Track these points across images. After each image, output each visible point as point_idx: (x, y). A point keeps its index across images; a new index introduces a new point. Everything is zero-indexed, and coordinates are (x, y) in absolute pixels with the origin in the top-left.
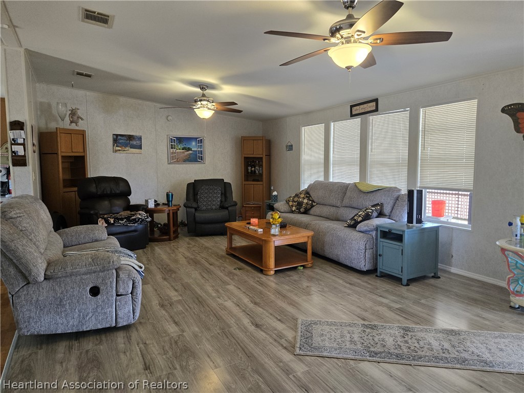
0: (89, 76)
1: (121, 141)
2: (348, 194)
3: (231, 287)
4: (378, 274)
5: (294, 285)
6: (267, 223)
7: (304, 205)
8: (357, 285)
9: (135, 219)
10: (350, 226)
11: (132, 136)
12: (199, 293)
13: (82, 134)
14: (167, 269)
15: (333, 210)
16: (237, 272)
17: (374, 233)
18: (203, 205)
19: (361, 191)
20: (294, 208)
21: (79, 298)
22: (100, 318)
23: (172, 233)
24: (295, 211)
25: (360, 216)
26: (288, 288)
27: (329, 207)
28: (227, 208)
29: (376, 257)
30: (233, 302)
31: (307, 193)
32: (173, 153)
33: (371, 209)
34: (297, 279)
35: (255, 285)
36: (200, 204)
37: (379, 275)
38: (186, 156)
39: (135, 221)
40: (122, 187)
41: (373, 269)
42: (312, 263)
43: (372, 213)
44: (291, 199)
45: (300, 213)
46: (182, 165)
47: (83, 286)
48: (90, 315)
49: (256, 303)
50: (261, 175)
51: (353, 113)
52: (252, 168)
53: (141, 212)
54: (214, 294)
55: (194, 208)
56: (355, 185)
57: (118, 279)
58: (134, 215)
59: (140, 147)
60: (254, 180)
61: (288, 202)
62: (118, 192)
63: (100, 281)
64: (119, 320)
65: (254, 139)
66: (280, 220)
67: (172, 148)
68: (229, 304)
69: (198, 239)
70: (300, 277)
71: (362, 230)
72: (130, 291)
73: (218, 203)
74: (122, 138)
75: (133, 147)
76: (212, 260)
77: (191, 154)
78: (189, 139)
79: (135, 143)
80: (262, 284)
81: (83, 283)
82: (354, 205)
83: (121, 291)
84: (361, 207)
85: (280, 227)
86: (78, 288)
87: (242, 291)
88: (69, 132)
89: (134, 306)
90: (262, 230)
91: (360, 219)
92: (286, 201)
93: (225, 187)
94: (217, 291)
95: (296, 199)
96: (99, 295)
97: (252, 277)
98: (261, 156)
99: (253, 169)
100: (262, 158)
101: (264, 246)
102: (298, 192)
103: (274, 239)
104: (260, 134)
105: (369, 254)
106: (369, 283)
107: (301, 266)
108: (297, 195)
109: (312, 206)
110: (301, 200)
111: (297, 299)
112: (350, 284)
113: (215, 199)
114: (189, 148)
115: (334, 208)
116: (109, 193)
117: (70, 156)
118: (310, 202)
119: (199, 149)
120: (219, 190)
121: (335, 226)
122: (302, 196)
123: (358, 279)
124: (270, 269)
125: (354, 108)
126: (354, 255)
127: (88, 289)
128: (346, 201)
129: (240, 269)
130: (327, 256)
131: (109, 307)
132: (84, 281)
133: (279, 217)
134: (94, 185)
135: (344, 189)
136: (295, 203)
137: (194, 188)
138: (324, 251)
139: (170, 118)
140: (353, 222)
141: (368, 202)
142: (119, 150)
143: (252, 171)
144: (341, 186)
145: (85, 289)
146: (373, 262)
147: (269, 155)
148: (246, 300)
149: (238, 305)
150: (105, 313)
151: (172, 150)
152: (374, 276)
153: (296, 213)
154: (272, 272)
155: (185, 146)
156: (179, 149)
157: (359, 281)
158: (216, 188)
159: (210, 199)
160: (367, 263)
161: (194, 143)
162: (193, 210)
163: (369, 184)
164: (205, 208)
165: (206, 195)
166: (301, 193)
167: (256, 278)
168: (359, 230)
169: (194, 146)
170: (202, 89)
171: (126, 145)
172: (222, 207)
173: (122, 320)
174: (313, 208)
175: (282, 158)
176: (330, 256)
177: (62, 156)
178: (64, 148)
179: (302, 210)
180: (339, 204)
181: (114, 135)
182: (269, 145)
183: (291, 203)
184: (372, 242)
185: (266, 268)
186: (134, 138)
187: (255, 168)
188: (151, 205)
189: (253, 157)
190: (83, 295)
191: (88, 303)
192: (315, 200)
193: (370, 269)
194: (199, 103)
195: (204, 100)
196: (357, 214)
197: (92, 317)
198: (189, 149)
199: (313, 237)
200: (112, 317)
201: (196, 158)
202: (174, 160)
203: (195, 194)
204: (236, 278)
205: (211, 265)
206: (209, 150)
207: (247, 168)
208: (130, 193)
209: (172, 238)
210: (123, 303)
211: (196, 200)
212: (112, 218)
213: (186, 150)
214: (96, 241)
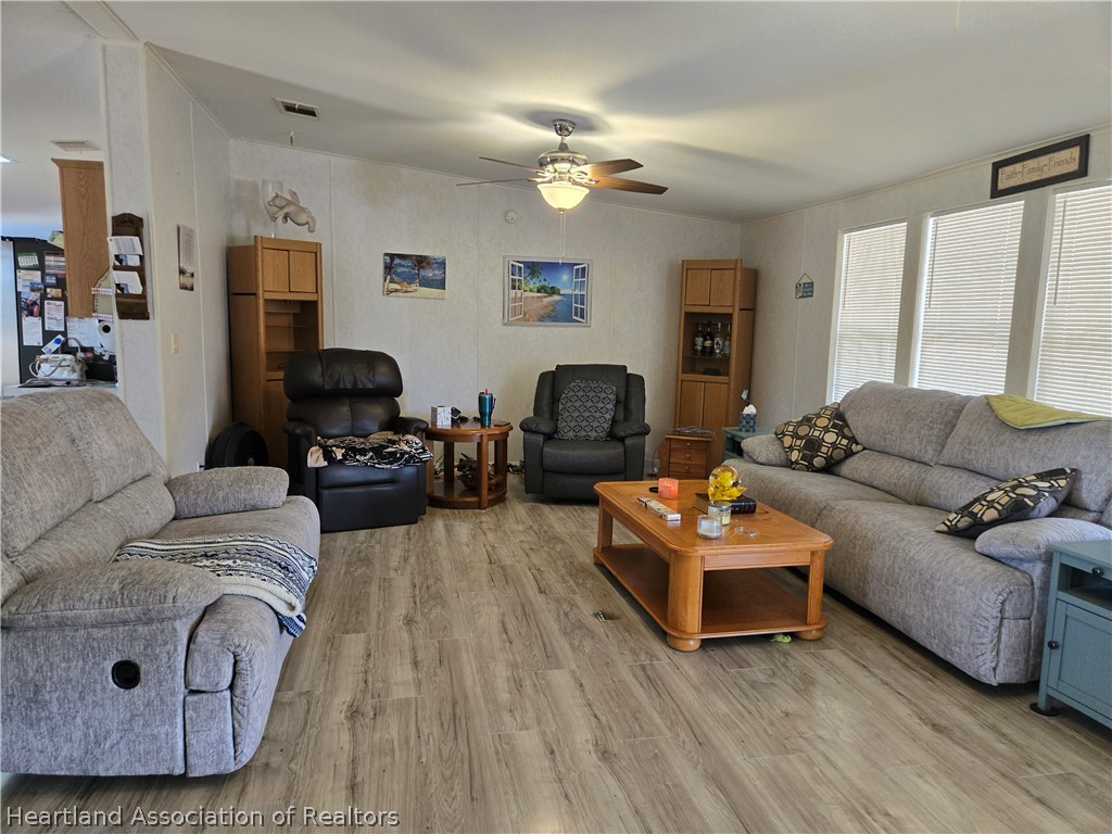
0: (312, 113)
1: (400, 270)
2: (962, 428)
3: (560, 679)
4: (1041, 701)
5: (746, 702)
6: (698, 495)
7: (824, 449)
8: (958, 734)
9: (394, 453)
10: (953, 532)
11: (425, 257)
12: (469, 682)
13: (315, 251)
14: (432, 590)
15: (909, 470)
16: (599, 626)
17: (1037, 570)
18: (567, 428)
19: (1003, 424)
20: (795, 456)
21: (84, 687)
22: (141, 748)
23: (485, 491)
24: (796, 462)
25: (991, 505)
26: (722, 706)
27: (898, 462)
28: (622, 440)
29: (1038, 647)
30: (544, 734)
31: (839, 417)
32: (515, 299)
33: (1036, 487)
34: (762, 678)
35: (630, 679)
36: (561, 424)
37: (1042, 703)
38: (546, 307)
39: (393, 458)
40: (382, 376)
41: (1024, 682)
42: (821, 629)
43: (1036, 500)
44: (791, 428)
45: (811, 468)
46: (535, 328)
47: (94, 657)
48: (115, 737)
49: (605, 755)
50: (726, 358)
51: (1001, 186)
52: (705, 340)
53: (409, 437)
54: (504, 696)
55: (544, 434)
56: (987, 403)
57: (191, 646)
58: (394, 442)
59: (441, 284)
60: (707, 372)
61: (780, 436)
62: (370, 386)
63: (139, 647)
64: (192, 760)
65: (715, 267)
66: (736, 493)
67: (514, 288)
68: (529, 742)
69: (546, 509)
70: (774, 674)
71: (993, 551)
72: (226, 682)
73: (606, 426)
74: (403, 262)
75: (426, 283)
76: (551, 578)
77: (557, 302)
78: (553, 267)
79: (429, 273)
80: (652, 681)
81: (93, 648)
82: (979, 465)
83: (198, 682)
84: (1000, 473)
85: (733, 513)
86: (81, 662)
87: (585, 695)
88: (285, 248)
89: (236, 726)
90: (678, 516)
91: (991, 515)
92: (776, 434)
93: (627, 385)
94: (518, 685)
95: (803, 431)
96: (139, 686)
97: (632, 650)
98: (729, 311)
99: (708, 343)
100: (730, 316)
101: (671, 566)
102: (811, 411)
103: (702, 550)
104: (733, 255)
105: (1012, 633)
106: (1004, 735)
107: (785, 634)
108: (807, 420)
109: (849, 454)
110: (817, 433)
111: (739, 759)
112: (934, 726)
113: (598, 415)
114: (552, 288)
115: (915, 465)
116: (350, 387)
117: (285, 301)
118: (845, 442)
119: (577, 292)
120: (610, 392)
121: (907, 524)
122: (822, 422)
123: (965, 708)
124: (685, 635)
125: (1004, 172)
126: (959, 629)
127: (109, 666)
128: (953, 450)
129: (608, 617)
130: (874, 611)
131: (163, 723)
132: (95, 644)
133: (735, 484)
134: (319, 368)
135: (950, 412)
136: (798, 442)
137: (554, 384)
138: (865, 595)
139: (511, 215)
140: (965, 522)
141: (1027, 462)
142: (397, 291)
143: (704, 347)
144: (941, 405)
145: (99, 665)
146: (1027, 660)
147: (751, 309)
148: (583, 735)
149: (552, 752)
150: (155, 737)
151: (513, 292)
152: (1025, 706)
153: (799, 470)
154: (692, 643)
155: (543, 283)
156: (531, 291)
157: (967, 719)
158: (605, 386)
159: (587, 414)
160: (1003, 661)
161: (565, 277)
162: (540, 439)
163: (1035, 405)
164: (571, 434)
165: (578, 404)
166: (818, 416)
167: (643, 658)
168: (986, 551)
169: (564, 282)
170: (561, 130)
171: (410, 279)
172: (613, 436)
173: (201, 762)
174: (849, 462)
175: (783, 315)
176: (884, 613)
177: (266, 300)
178: (271, 283)
179: (818, 462)
180: (929, 456)
181: (386, 254)
182: (752, 282)
183: (788, 441)
184: (1027, 597)
185: (676, 629)
186: (428, 264)
187: (713, 340)
188: (444, 421)
189: (708, 314)
190: (96, 682)
191: (108, 703)
192: (859, 437)
193: (1014, 681)
194: (550, 167)
195: (563, 160)
196: (984, 497)
197: (118, 743)
198: (553, 291)
199: (829, 553)
200: (173, 751)
201: (570, 312)
202: (518, 315)
203: (555, 400)
204: (588, 645)
205: (541, 592)
206: (600, 293)
207: (694, 341)
208: (398, 390)
209: (485, 504)
210: (204, 714)
211: (554, 416)
212: (342, 448)
213: (546, 292)
214: (254, 508)
